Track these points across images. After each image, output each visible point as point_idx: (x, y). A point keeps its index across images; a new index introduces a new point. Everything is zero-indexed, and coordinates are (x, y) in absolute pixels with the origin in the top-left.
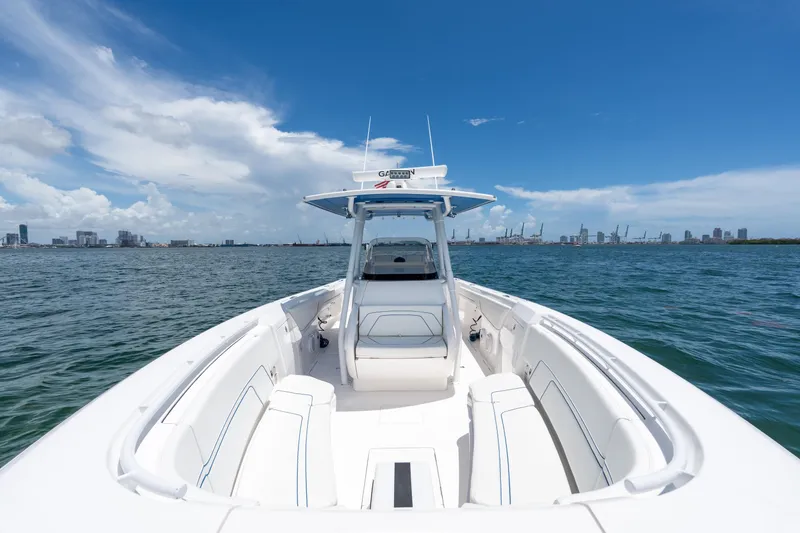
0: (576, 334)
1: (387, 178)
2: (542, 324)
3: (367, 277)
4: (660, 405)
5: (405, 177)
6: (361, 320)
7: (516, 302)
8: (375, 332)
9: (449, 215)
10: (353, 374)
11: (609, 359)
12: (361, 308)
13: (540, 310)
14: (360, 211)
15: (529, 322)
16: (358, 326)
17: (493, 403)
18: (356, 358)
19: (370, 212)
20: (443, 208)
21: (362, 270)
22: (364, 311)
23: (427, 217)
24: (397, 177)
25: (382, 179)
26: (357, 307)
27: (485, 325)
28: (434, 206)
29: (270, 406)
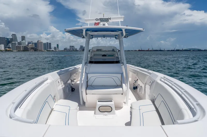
0: (172, 83)
1: (99, 21)
2: (161, 80)
3: (91, 62)
4: (196, 104)
5: (106, 21)
6: (88, 80)
7: (152, 72)
8: (94, 84)
9: (125, 37)
10: (85, 101)
11: (182, 91)
12: (88, 75)
13: (160, 75)
14: (88, 35)
15: (156, 80)
16: (87, 82)
17: (140, 109)
18: (86, 94)
19: (92, 36)
20: (122, 33)
21: (89, 60)
22: (89, 76)
23: (116, 38)
24: (103, 21)
25: (97, 22)
26: (87, 74)
27: (140, 83)
28: (119, 33)
29: (54, 110)
